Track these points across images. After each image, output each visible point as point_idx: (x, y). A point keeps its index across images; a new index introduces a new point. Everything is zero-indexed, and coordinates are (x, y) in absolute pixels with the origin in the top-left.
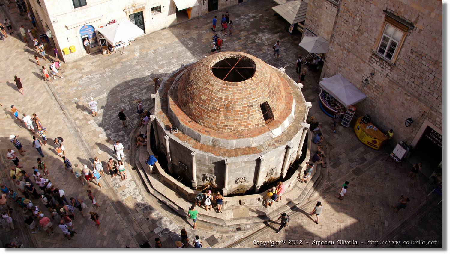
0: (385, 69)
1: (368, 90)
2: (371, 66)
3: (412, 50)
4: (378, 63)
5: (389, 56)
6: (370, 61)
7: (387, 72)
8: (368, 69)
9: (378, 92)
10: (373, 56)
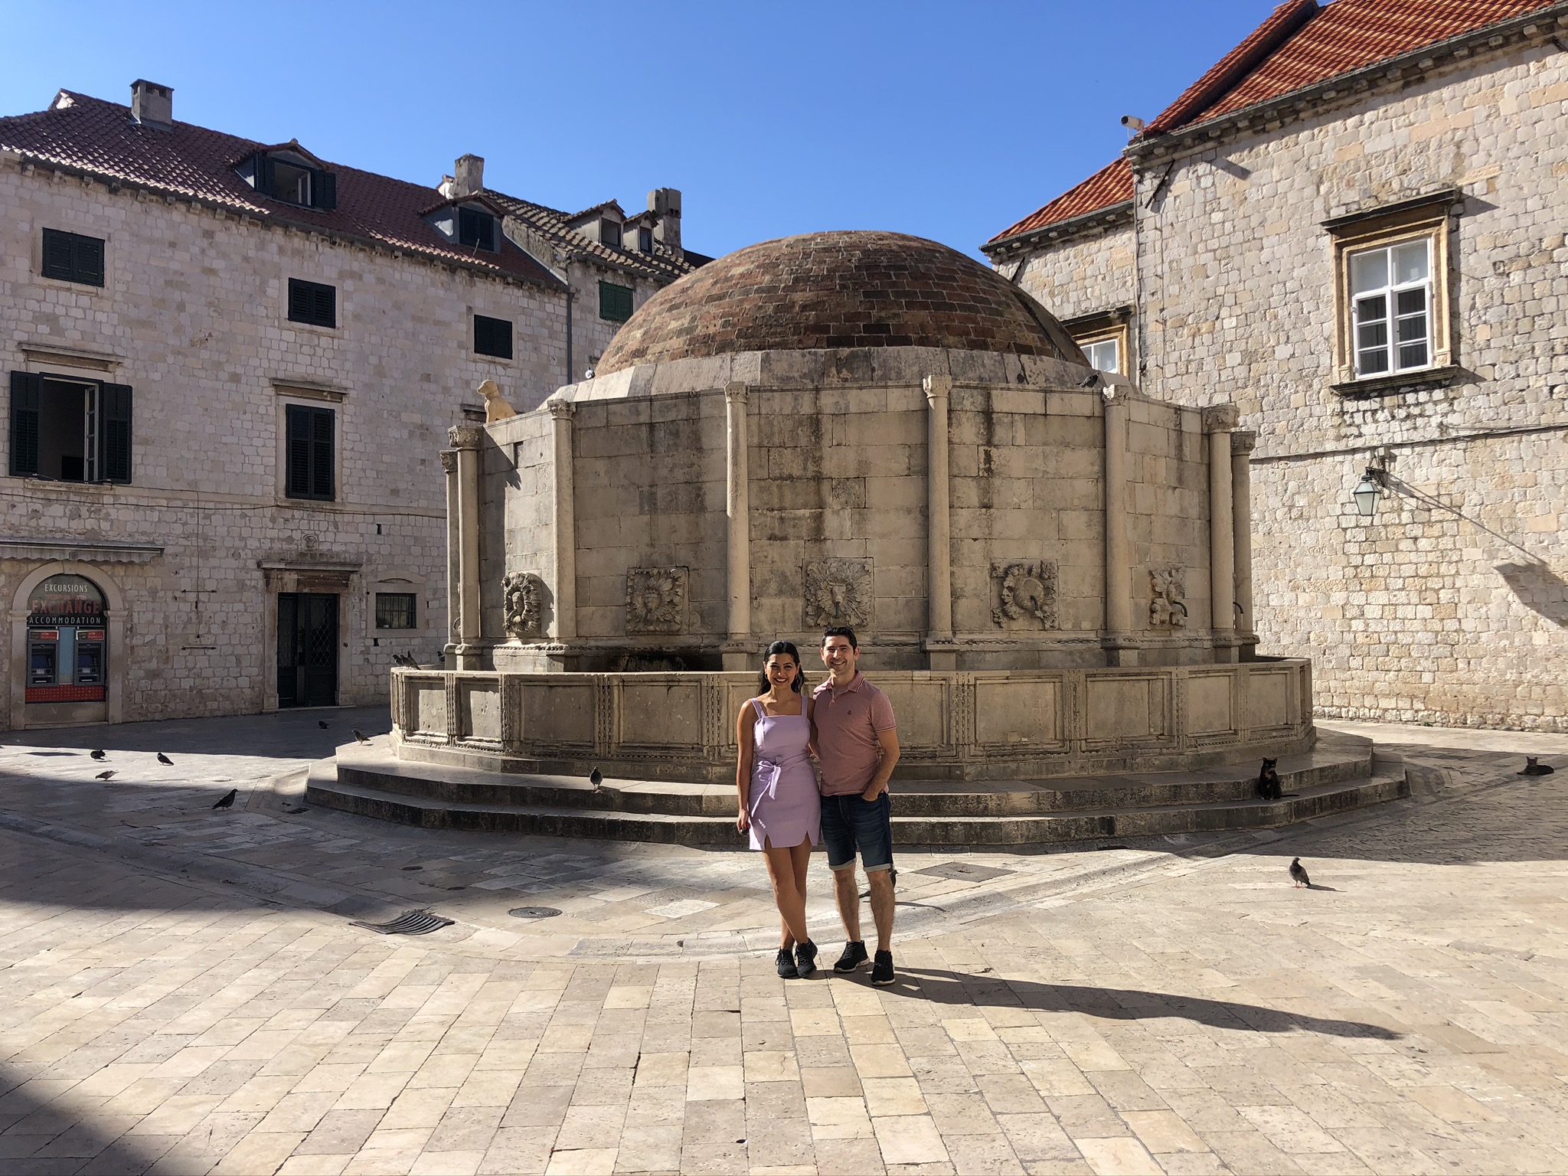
0: (1421, 415)
1: (1387, 558)
2: (1354, 451)
3: (1494, 264)
4: (1380, 416)
5: (1414, 355)
6: (1344, 431)
7: (1435, 421)
8: (1347, 467)
9: (1436, 530)
10: (1350, 406)
